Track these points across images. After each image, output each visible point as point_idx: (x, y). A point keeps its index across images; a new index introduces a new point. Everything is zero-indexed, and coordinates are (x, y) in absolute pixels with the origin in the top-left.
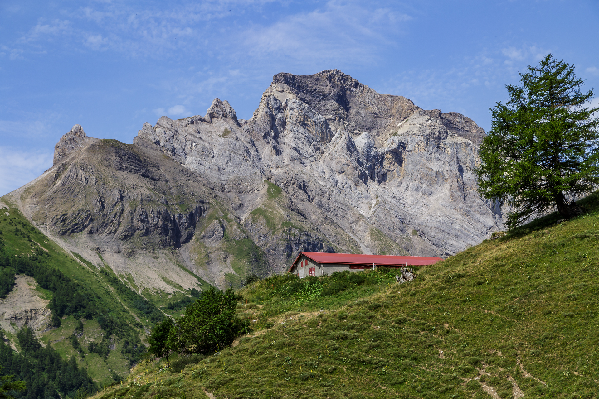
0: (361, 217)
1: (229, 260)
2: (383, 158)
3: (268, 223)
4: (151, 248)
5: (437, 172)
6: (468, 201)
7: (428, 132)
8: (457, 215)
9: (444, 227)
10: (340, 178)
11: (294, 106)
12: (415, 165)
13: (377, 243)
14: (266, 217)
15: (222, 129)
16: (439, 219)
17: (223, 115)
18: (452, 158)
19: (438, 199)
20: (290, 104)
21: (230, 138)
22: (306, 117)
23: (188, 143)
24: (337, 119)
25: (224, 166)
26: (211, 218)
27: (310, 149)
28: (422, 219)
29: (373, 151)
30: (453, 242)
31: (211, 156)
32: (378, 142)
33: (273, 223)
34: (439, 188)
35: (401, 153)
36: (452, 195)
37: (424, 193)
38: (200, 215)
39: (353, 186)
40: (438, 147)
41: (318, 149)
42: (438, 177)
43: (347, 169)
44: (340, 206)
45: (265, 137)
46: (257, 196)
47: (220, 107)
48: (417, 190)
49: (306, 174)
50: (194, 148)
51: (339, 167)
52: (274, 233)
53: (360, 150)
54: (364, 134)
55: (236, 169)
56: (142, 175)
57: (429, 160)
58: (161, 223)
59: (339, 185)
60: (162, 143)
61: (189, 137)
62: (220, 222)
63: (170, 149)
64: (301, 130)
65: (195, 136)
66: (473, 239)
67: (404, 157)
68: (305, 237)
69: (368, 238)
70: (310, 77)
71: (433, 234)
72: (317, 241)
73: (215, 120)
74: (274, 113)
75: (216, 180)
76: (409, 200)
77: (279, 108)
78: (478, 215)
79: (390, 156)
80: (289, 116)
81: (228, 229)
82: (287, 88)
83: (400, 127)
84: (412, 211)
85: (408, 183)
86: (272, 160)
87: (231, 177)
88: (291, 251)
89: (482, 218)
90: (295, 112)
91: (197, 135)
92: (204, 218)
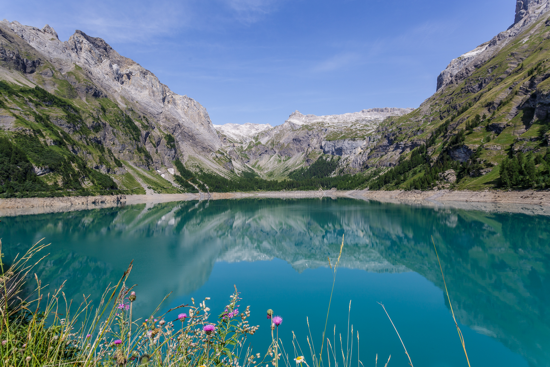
0: (116, 91)
1: (56, 86)
2: (123, 76)
3: (76, 78)
4: (8, 67)
5: (144, 85)
6: (155, 97)
7: (141, 71)
8: (151, 100)
9: (147, 103)
10: (106, 76)
11: (86, 43)
12: (136, 81)
13: (123, 101)
14: (75, 76)
15: (51, 38)
16: (145, 100)
17: (51, 33)
18: (150, 81)
19: (144, 94)
20: (84, 42)
21: (55, 42)
22: (91, 49)
23: (31, 37)
24: (105, 56)
25: (52, 52)
26: (45, 67)
27: (93, 63)
28: (138, 99)
29: (119, 72)
30: (151, 109)
31: (44, 46)
32: (121, 69)
33: (79, 79)
34: (144, 91)
35: (130, 76)
36: (150, 95)
37: (139, 91)
38: (39, 64)
39: (112, 81)
40: (144, 77)
41: (96, 63)
42: (144, 87)
43: (109, 74)
44: (107, 86)
45: (72, 49)
46: (69, 68)
47: (49, 29)
48: (136, 90)
49: (91, 70)
50: (35, 40)
51: (106, 72)
52: (79, 82)
53: (114, 70)
54: (116, 65)
55: (58, 55)
56: (2, 35)
57: (141, 81)
58: (14, 58)
59: (106, 78)
60: (15, 31)
61: (32, 34)
62: (51, 70)
63: (21, 35)
64: (89, 53)
65: (35, 35)
66: (157, 109)
67: (131, 77)
68: (95, 87)
69: (120, 99)
70: (92, 38)
71: (143, 105)
72: (100, 91)
73: (46, 33)
74: (76, 43)
75: (47, 56)
76: (133, 93)
77: (78, 41)
78: (159, 103)
79: (126, 76)
80: (84, 46)
81: (55, 74)
82: (82, 36)
83: (130, 67)
84: (134, 96)
85: (132, 87)
86: (76, 59)
87: (56, 57)
88: (88, 91)
89: (160, 104)
90: (87, 46)
91: (37, 35)
92: (41, 66)
